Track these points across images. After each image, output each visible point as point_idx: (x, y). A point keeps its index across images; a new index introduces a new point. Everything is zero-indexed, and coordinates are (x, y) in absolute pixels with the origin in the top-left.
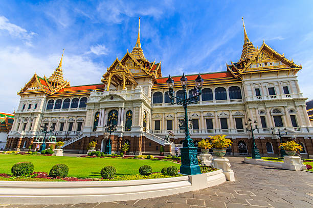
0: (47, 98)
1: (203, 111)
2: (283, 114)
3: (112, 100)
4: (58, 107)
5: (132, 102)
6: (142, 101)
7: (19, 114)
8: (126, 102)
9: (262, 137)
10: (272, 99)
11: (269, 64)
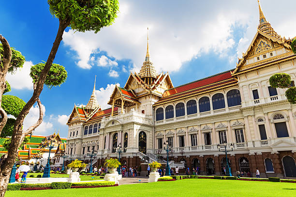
0: (83, 125)
1: (199, 124)
2: (286, 119)
3: (114, 125)
4: (90, 132)
6: (133, 123)
7: (69, 141)
8: (122, 125)
9: (259, 152)
10: (273, 101)
11: (268, 55)
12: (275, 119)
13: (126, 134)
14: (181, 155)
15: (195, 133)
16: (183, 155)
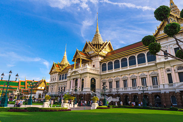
0: (59, 74)
1: (129, 73)
3: (75, 74)
4: (63, 79)
5: (83, 74)
6: (87, 73)
7: (50, 84)
8: (81, 74)
9: (167, 92)
12: (178, 69)
13: (83, 80)
14: (117, 93)
15: (126, 79)
16: (118, 93)
